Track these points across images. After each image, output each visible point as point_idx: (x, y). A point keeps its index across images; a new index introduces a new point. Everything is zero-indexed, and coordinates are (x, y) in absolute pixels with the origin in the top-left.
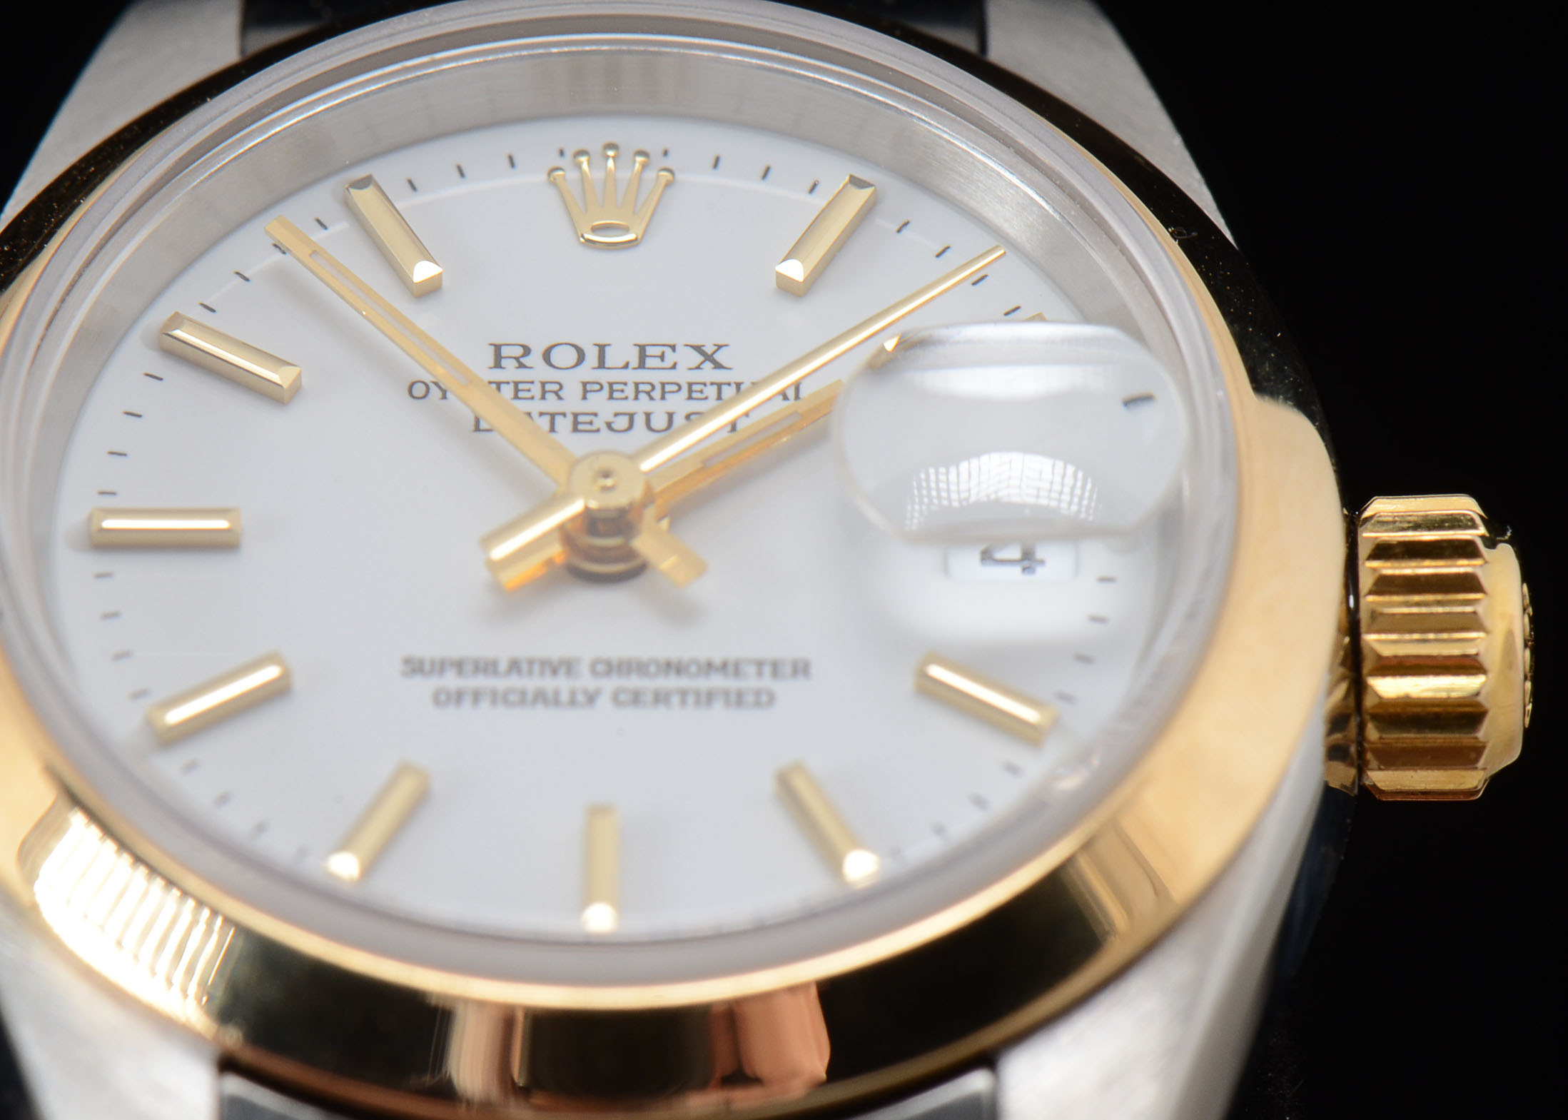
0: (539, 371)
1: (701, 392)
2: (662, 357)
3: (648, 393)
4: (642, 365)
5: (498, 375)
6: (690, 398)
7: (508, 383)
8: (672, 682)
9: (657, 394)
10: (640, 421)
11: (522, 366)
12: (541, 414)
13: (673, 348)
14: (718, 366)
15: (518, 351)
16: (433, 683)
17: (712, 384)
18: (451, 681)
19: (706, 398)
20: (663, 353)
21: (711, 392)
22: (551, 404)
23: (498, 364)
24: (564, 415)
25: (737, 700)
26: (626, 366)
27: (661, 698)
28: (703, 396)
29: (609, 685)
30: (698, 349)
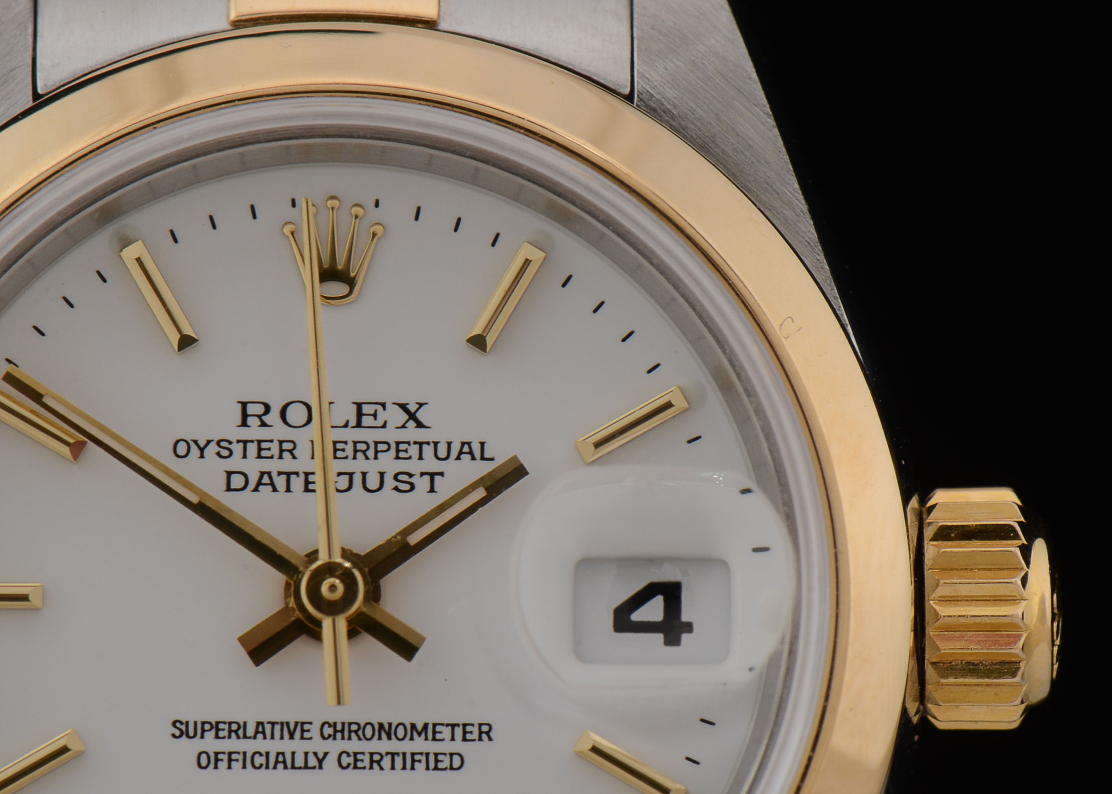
0: (277, 431)
1: (406, 451)
2: (375, 415)
3: (364, 452)
4: (359, 425)
5: (244, 433)
6: (397, 458)
7: (252, 441)
8: (384, 745)
9: (371, 453)
10: (357, 479)
11: (263, 424)
12: (280, 473)
13: (383, 405)
14: (420, 425)
15: (260, 409)
16: (198, 745)
17: (415, 443)
18: (210, 743)
19: (410, 458)
20: (376, 411)
21: (414, 450)
22: (287, 464)
23: (244, 424)
24: (297, 474)
25: (434, 763)
26: (346, 426)
27: (375, 761)
28: (407, 456)
29: (335, 747)
30: (403, 407)
